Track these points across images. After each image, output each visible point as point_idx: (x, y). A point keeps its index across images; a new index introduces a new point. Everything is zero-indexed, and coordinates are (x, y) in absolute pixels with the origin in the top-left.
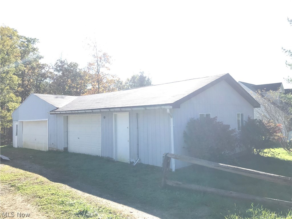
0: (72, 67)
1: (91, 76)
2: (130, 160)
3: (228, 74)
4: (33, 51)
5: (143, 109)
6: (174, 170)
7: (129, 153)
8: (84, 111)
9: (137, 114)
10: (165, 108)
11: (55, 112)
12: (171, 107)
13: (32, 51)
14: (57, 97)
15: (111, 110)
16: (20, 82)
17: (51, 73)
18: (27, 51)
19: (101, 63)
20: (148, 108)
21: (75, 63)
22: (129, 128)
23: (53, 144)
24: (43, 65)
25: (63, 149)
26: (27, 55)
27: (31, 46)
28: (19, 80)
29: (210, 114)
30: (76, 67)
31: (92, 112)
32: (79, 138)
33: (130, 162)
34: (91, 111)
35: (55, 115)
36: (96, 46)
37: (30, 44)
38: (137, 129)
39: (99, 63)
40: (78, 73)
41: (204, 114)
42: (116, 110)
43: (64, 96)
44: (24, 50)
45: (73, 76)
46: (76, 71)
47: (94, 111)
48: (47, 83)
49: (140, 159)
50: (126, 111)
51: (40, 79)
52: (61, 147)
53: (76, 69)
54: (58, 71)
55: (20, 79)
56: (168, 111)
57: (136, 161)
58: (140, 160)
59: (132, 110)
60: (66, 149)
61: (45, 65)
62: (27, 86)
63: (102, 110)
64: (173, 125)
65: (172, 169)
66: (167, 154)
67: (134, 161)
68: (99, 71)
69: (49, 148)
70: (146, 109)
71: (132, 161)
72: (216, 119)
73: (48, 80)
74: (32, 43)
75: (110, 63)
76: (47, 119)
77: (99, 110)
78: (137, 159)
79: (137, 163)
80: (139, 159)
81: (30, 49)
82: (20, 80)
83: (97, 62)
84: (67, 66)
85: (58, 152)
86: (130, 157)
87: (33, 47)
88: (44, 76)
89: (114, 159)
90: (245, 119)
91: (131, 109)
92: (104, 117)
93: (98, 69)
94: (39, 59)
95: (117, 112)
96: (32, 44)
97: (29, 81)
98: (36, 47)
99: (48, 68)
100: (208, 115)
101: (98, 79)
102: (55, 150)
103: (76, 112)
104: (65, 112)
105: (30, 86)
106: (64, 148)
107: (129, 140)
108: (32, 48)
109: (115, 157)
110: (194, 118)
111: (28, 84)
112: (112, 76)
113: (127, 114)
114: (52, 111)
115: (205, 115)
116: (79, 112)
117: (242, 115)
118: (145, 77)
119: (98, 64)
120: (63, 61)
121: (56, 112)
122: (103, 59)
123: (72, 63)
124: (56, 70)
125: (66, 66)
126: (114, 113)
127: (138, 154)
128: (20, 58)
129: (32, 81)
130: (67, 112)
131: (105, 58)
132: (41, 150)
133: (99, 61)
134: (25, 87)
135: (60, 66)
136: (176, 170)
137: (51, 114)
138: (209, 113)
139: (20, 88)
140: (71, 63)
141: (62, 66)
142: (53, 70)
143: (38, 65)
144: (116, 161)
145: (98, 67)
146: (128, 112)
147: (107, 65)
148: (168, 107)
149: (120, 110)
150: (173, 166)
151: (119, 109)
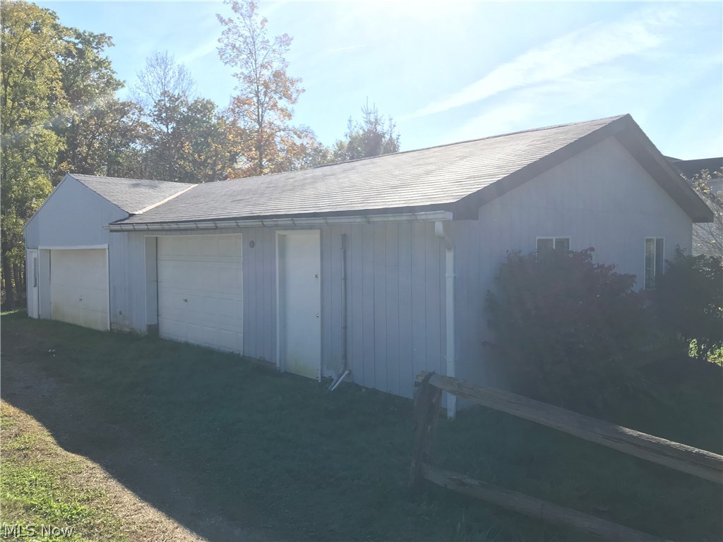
0: (199, 111)
1: (242, 133)
2: (322, 371)
3: (628, 117)
4: (98, 68)
5: (358, 220)
6: (451, 414)
7: (319, 351)
8: (192, 225)
9: (344, 236)
10: (429, 217)
11: (122, 224)
12: (449, 216)
13: (96, 69)
14: (136, 185)
15: (267, 222)
16: (63, 147)
17: (146, 126)
18: (82, 67)
19: (267, 99)
20: (375, 219)
21: (209, 102)
22: (319, 276)
23: (121, 314)
24: (124, 104)
25: (144, 329)
26: (83, 77)
27: (91, 54)
28: (60, 141)
29: (568, 240)
30: (209, 111)
31: (216, 227)
32: (186, 301)
33: (322, 377)
34: (211, 225)
35: (126, 233)
36: (253, 52)
37: (89, 49)
38: (343, 282)
39: (262, 97)
40: (214, 126)
41: (549, 238)
42: (281, 222)
43: (157, 182)
44: (74, 66)
45: (201, 136)
46: (208, 122)
47: (220, 224)
48: (135, 153)
49: (350, 371)
50: (311, 227)
51: (118, 140)
52: (140, 323)
53: (209, 118)
54: (166, 122)
55: (63, 139)
56: (439, 227)
57: (339, 378)
58: (350, 374)
59: (327, 223)
60: (154, 330)
61: (129, 106)
62: (85, 159)
63: (241, 223)
64: (455, 272)
65: (446, 409)
66: (431, 374)
67: (335, 378)
68: (262, 118)
69: (111, 323)
70: (369, 222)
71: (327, 374)
72: (591, 256)
73: (137, 145)
74: (93, 47)
75: (290, 99)
76: (106, 246)
77: (233, 224)
78: (340, 372)
79: (342, 382)
80: (346, 372)
81: (88, 63)
82: (61, 143)
83: (257, 96)
84: (186, 110)
85: (132, 337)
86: (322, 364)
87: (97, 57)
88: (127, 134)
89: (278, 365)
90: (667, 254)
91: (323, 221)
92: (252, 244)
93: (260, 113)
94: (114, 89)
95: (286, 228)
96: (95, 51)
97: (90, 145)
98: (104, 58)
99: (137, 113)
100: (563, 243)
101: (259, 141)
102: (127, 330)
103: (174, 226)
104: (144, 227)
105: (93, 159)
106: (150, 327)
107: (320, 314)
108: (94, 60)
109: (280, 360)
110: (520, 251)
111: (87, 153)
112: (296, 133)
113: (315, 236)
114: (114, 223)
115: (554, 241)
116: (182, 226)
117: (659, 243)
118: (383, 135)
119: (258, 100)
120: (176, 97)
121: (124, 227)
122: (273, 87)
123: (200, 102)
124: (159, 118)
125: (184, 109)
126: (278, 232)
127: (345, 357)
128: (61, 84)
129: (97, 145)
130: (151, 227)
131: (277, 84)
132: (93, 327)
133: (262, 93)
134: (81, 162)
135: (167, 109)
136: (458, 413)
137: (111, 231)
138: (567, 237)
139: (64, 164)
140: (196, 102)
141: (175, 109)
142: (152, 118)
143: (112, 105)
144: (283, 371)
145: (260, 110)
146: (318, 231)
147: (282, 103)
148: (440, 216)
149: (291, 222)
150: (450, 403)
151: (288, 221)
